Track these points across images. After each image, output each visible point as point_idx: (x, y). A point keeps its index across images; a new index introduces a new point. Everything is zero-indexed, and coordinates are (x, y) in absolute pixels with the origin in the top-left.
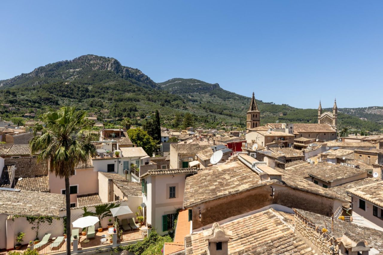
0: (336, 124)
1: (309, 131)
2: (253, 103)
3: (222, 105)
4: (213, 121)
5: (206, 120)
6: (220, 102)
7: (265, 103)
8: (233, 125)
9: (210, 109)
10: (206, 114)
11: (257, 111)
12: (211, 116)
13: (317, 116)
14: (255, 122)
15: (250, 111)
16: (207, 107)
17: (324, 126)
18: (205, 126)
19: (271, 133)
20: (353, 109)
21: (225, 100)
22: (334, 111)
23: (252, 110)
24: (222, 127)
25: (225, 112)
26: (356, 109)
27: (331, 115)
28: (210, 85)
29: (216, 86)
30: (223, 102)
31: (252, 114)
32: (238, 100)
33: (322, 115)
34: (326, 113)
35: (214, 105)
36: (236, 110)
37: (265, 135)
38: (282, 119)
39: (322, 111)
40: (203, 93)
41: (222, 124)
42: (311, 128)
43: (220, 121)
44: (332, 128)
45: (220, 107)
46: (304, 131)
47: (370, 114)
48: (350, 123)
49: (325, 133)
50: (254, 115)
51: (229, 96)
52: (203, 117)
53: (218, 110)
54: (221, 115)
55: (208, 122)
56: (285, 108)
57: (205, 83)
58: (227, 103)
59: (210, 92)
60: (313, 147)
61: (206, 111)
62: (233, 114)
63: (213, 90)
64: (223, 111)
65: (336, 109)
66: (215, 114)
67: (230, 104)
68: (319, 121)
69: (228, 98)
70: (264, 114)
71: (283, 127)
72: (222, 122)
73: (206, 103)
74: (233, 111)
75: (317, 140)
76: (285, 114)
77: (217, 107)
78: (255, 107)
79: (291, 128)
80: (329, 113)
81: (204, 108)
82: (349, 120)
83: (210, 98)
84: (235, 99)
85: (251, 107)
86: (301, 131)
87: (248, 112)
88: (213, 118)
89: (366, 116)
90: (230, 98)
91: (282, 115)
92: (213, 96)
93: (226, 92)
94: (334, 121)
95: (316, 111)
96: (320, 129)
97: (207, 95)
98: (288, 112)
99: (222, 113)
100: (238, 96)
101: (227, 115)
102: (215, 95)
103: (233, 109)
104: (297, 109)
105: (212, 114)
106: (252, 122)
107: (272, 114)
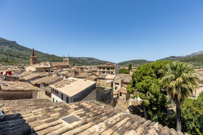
0: (69, 62)
1: (59, 65)
2: (33, 53)
3: (19, 53)
4: (12, 61)
5: (6, 61)
6: (17, 51)
7: (44, 54)
8: (26, 63)
9: (10, 55)
10: (6, 57)
11: (36, 56)
12: (11, 58)
13: (63, 60)
14: (35, 62)
15: (32, 56)
16: (7, 53)
17: (65, 63)
18: (6, 64)
19: (39, 66)
20: (77, 58)
21: (21, 51)
22: (68, 58)
23: (33, 56)
24: (19, 64)
25: (20, 56)
26: (78, 58)
27: (68, 59)
28: (10, 41)
29: (14, 42)
30: (19, 51)
31: (33, 58)
32: (29, 51)
33: (65, 59)
34: (66, 59)
35: (13, 52)
36: (28, 56)
37: (36, 67)
38: (52, 60)
39: (65, 58)
40: (3, 45)
41: (19, 63)
42: (60, 64)
43: (18, 61)
44: (68, 64)
45: (17, 54)
46: (57, 65)
47: (82, 59)
48: (76, 62)
49: (65, 66)
50: (34, 59)
51: (23, 48)
52: (3, 59)
53: (15, 56)
54: (18, 58)
55: (8, 61)
56: (53, 56)
57: (5, 40)
58: (22, 52)
59: (10, 45)
60: (56, 71)
61: (7, 56)
62: (26, 58)
63: (12, 44)
64: (19, 56)
65: (69, 57)
66: (13, 58)
67: (24, 53)
68: (64, 61)
69: (23, 50)
70: (44, 58)
71: (48, 64)
72: (18, 62)
73: (7, 51)
74: (26, 56)
75: (60, 68)
76: (53, 59)
77: (15, 54)
78: (34, 55)
79: (52, 64)
80: (67, 59)
81: (5, 54)
82: (76, 61)
83: (9, 49)
84: (27, 50)
85: (32, 55)
86: (56, 65)
87: (31, 57)
88: (12, 60)
89: (81, 60)
90: (24, 50)
91: (52, 59)
92: (12, 48)
93: (21, 46)
94: (68, 61)
95: (62, 57)
96: (64, 64)
97: (7, 47)
98: (55, 58)
99: (19, 57)
100: (29, 49)
101: (22, 58)
102: (14, 47)
103: (26, 55)
104: (58, 57)
105: (11, 57)
106: (33, 62)
107: (47, 59)
